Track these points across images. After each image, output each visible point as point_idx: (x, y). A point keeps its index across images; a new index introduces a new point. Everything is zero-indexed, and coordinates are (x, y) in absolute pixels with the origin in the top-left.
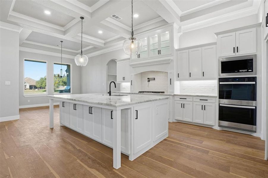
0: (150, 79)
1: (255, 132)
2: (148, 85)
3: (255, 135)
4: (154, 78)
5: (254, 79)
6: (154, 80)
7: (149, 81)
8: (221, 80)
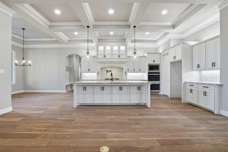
1: (159, 92)
3: (159, 94)
4: (111, 71)
5: (159, 73)
8: (149, 73)
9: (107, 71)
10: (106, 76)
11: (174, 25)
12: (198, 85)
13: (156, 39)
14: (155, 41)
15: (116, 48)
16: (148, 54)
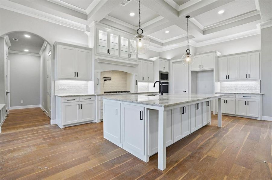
0: (106, 78)
2: (104, 85)
4: (111, 78)
6: (111, 79)
7: (105, 80)
9: (104, 78)
10: (103, 86)
11: (205, 30)
12: (236, 95)
13: (164, 42)
14: (162, 44)
15: (125, 43)
16: (160, 59)
